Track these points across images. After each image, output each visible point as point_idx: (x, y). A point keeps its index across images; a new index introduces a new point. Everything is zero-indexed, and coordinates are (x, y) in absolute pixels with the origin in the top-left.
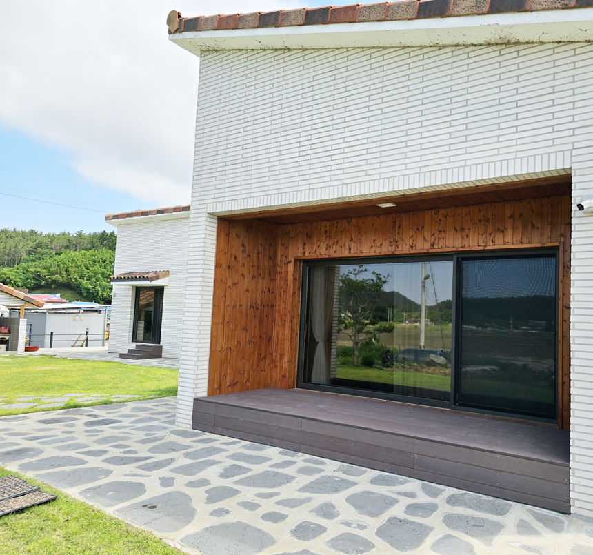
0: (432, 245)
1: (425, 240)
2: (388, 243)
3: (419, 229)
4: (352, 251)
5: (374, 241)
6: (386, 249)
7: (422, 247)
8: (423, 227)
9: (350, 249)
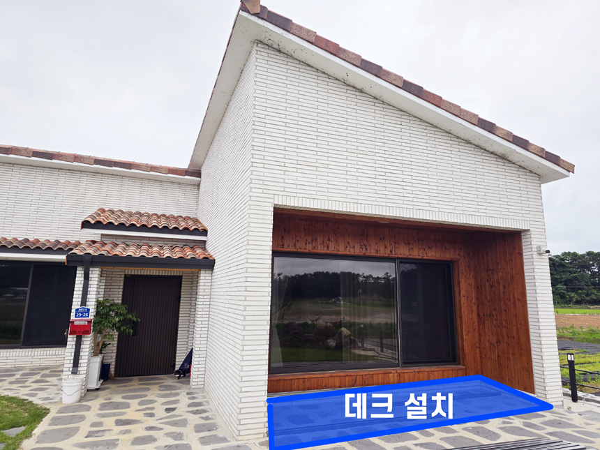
0: (391, 252)
1: (386, 247)
2: (359, 246)
3: (382, 239)
4: (330, 248)
5: (348, 243)
6: (357, 250)
7: (383, 252)
8: (384, 238)
9: (328, 247)
